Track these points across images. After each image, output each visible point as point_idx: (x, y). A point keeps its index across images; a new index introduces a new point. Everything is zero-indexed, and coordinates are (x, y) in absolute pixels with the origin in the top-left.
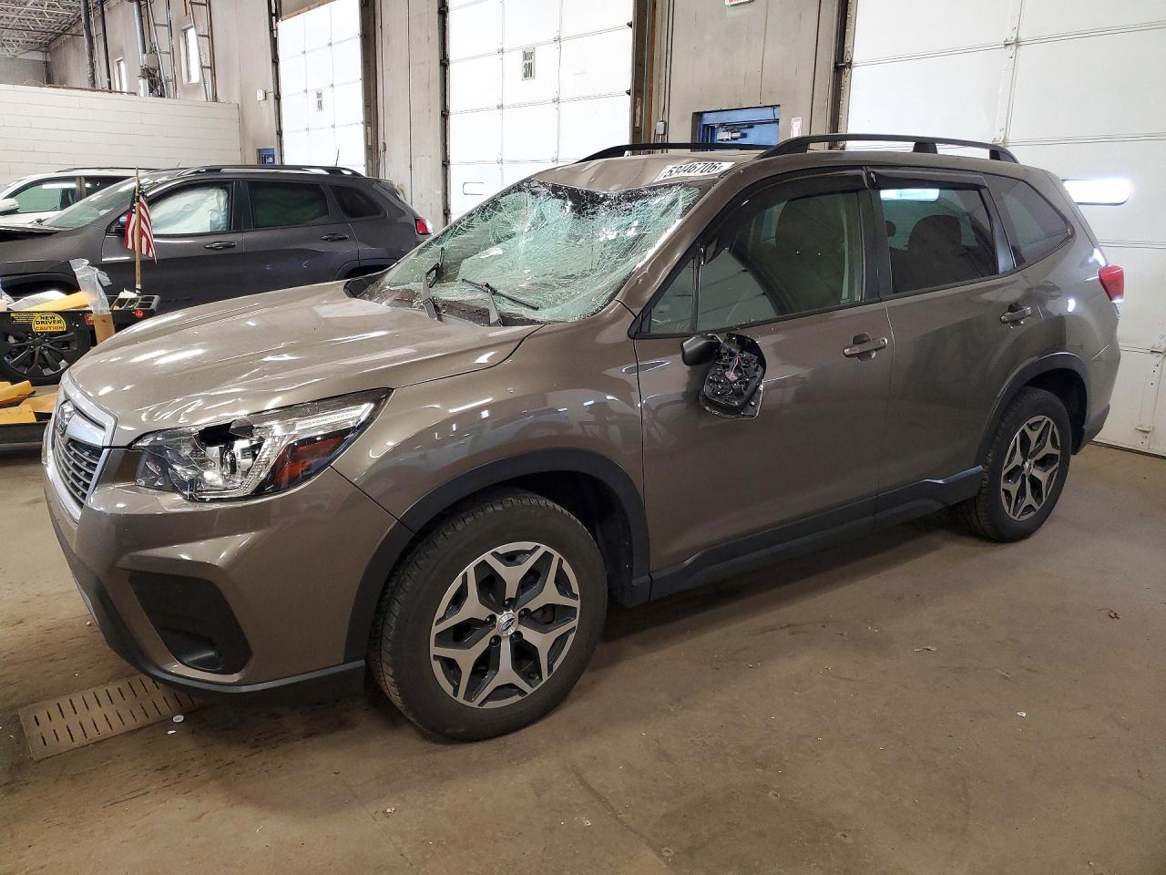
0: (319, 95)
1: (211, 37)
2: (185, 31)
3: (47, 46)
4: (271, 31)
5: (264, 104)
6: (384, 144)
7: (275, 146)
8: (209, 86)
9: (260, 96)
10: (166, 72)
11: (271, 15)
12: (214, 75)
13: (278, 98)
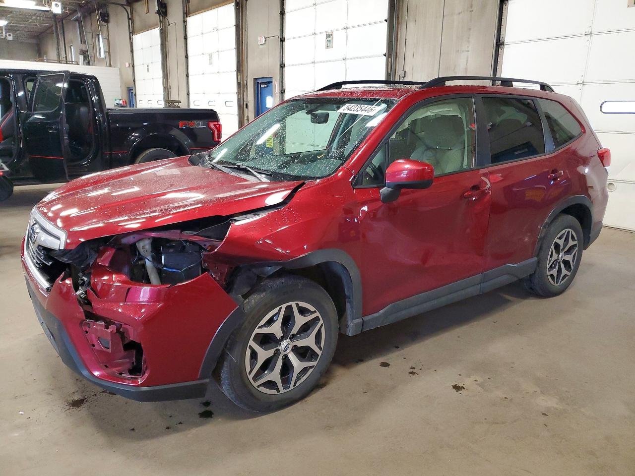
0: (148, 66)
1: (108, 40)
2: (98, 35)
3: (38, 36)
4: (130, 39)
5: (128, 69)
6: (170, 86)
7: (133, 86)
8: (108, 59)
9: (127, 65)
10: (90, 53)
11: (130, 33)
12: (110, 55)
13: (133, 66)
